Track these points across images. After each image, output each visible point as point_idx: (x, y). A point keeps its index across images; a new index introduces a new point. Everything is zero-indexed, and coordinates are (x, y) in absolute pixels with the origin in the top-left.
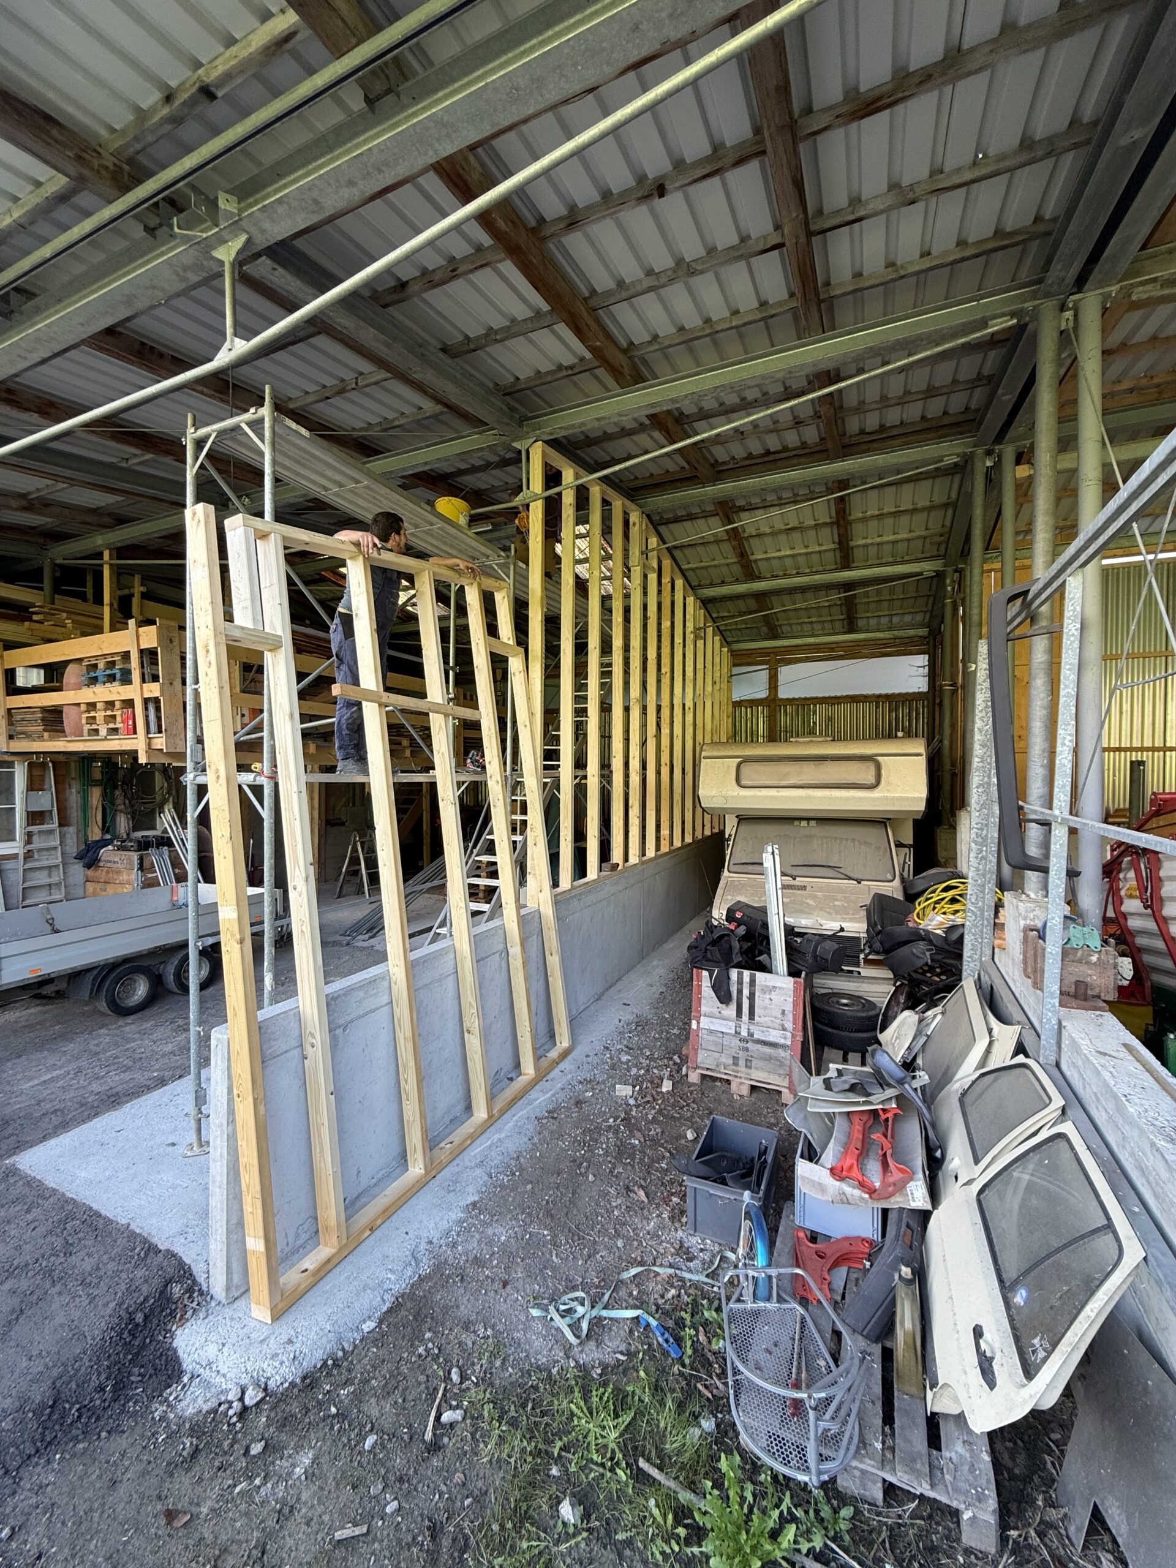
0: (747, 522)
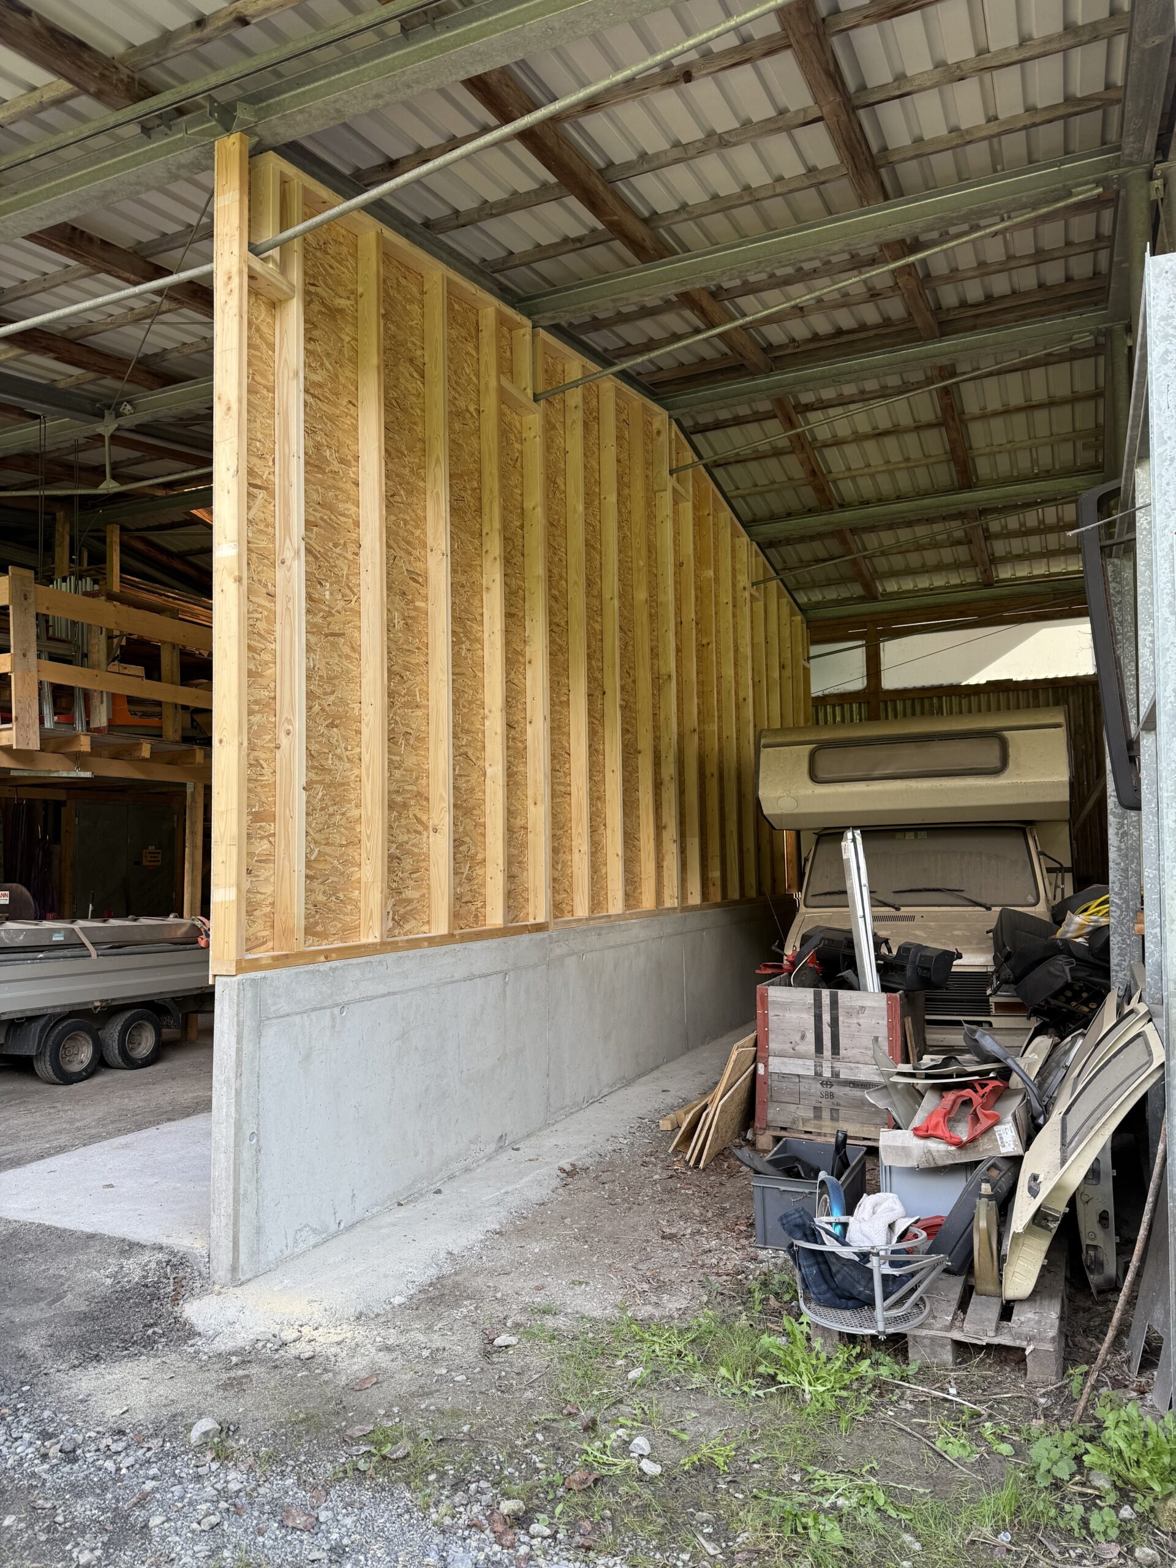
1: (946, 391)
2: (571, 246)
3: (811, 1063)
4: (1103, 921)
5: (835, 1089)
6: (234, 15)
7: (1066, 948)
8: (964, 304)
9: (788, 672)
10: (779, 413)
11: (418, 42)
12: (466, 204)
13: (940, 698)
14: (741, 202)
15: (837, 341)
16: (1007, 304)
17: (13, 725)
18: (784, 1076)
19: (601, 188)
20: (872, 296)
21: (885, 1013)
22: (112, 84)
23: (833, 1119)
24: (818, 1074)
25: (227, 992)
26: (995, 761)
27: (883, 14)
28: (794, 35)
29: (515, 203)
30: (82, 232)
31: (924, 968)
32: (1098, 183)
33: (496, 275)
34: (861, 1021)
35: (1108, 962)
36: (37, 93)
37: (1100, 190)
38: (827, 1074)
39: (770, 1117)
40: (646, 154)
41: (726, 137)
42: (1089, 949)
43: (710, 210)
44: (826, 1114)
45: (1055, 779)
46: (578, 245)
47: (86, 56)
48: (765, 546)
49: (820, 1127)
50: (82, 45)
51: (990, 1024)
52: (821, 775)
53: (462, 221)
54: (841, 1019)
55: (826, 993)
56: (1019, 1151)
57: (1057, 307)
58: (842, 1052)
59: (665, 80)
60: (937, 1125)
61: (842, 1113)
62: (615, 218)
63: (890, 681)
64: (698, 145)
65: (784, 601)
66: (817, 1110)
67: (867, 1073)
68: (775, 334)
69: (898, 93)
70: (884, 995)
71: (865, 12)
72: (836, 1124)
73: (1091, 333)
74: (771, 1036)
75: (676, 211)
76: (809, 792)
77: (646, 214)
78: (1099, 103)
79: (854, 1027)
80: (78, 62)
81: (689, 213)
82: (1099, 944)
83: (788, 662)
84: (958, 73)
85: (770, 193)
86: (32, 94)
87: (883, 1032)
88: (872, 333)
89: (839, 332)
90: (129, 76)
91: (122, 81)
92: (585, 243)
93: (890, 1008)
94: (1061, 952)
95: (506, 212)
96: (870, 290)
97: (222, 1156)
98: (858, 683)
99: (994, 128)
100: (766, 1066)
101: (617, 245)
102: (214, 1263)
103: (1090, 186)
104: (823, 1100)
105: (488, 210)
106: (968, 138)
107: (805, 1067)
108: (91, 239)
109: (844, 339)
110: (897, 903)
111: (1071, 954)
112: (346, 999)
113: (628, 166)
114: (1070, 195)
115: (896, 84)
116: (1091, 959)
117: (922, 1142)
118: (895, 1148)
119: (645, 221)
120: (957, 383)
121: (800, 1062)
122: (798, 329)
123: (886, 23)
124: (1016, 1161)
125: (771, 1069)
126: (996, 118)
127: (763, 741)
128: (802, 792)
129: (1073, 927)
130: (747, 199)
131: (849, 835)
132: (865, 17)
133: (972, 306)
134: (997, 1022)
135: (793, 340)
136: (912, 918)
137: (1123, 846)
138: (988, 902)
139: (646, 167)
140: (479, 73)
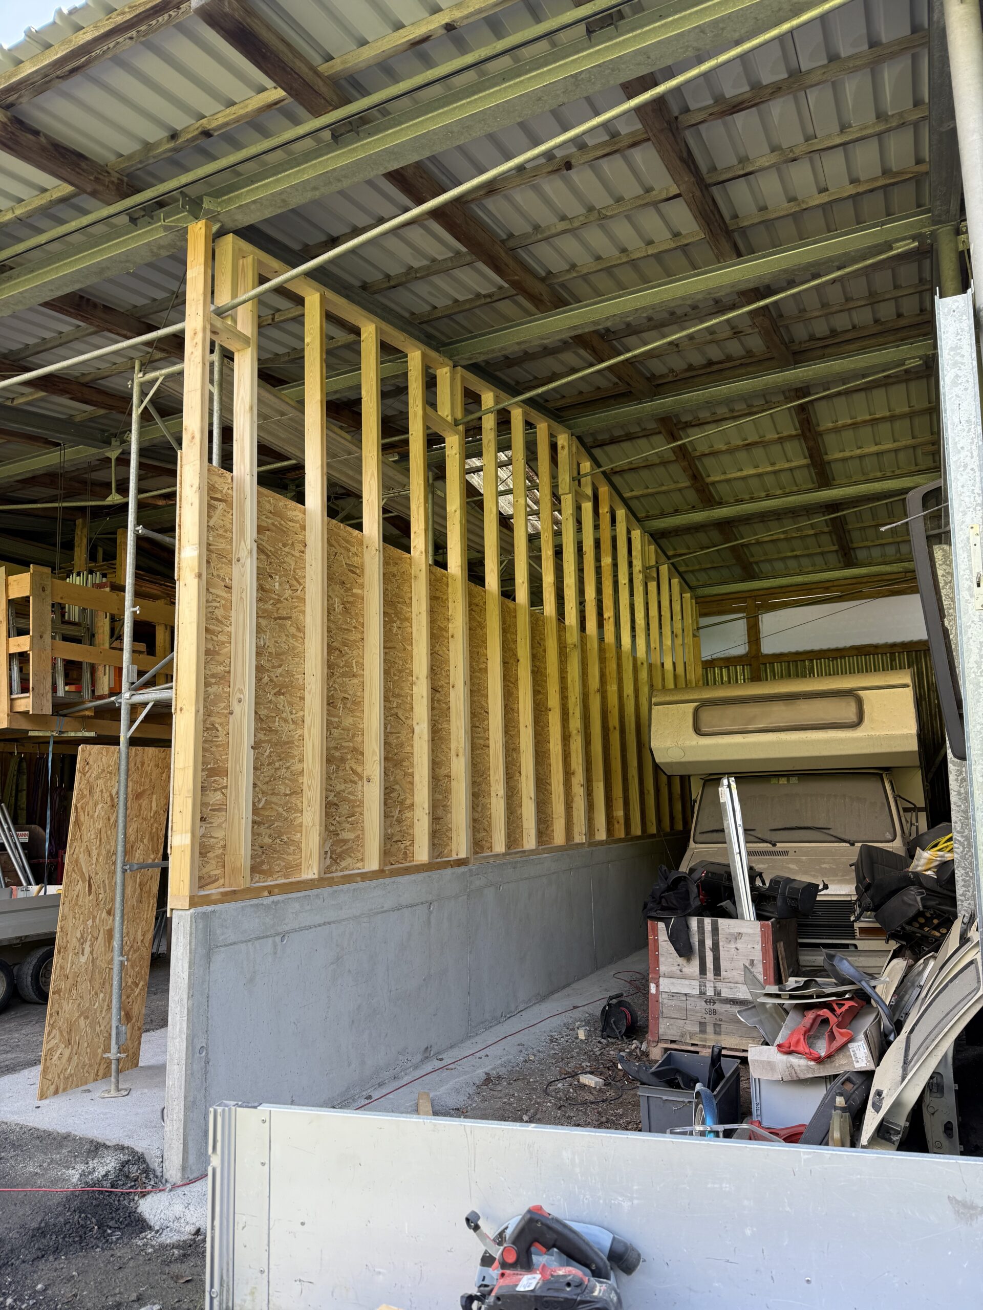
0: (694, 437)
1: (802, 408)
2: (483, 301)
3: (696, 983)
4: (949, 857)
5: (717, 1006)
6: (200, 130)
7: (917, 880)
8: (812, 338)
9: (679, 641)
10: (663, 430)
11: (346, 146)
12: (395, 270)
13: (812, 660)
14: (619, 262)
15: (709, 370)
16: (849, 336)
17: (30, 694)
18: (673, 995)
19: (503, 254)
20: (735, 333)
21: (759, 939)
22: (104, 185)
23: (716, 1033)
24: (703, 993)
25: (182, 923)
26: (852, 716)
27: (725, 111)
28: (652, 130)
29: (434, 268)
30: (88, 300)
31: (792, 899)
32: (914, 238)
33: (424, 326)
34: (738, 946)
35: (955, 892)
36: (48, 194)
37: (916, 244)
38: (710, 993)
39: (661, 1031)
40: (540, 227)
41: (604, 212)
42: (937, 880)
43: (595, 269)
44: (710, 1029)
45: (906, 731)
46: (489, 300)
47: (83, 165)
48: (657, 537)
49: (705, 1040)
50: (81, 156)
51: (856, 946)
52: (704, 729)
53: (392, 283)
54: (721, 944)
55: (708, 921)
56: (871, 1066)
57: (891, 338)
58: (723, 973)
59: (550, 169)
60: (798, 1042)
61: (724, 1027)
62: (516, 278)
63: (768, 647)
64: (581, 218)
65: (675, 581)
66: (702, 1025)
67: (743, 993)
68: (658, 367)
69: (742, 172)
70: (758, 923)
71: (710, 111)
72: (718, 1037)
73: (920, 358)
74: (661, 959)
75: (568, 271)
76: (694, 743)
77: (543, 274)
78: (911, 175)
79: (733, 951)
80: (77, 170)
81: (577, 272)
82: (947, 876)
83: (680, 632)
84: (791, 155)
85: (643, 254)
86: (43, 195)
87: (758, 955)
88: (738, 362)
89: (710, 363)
90: (118, 179)
91: (113, 182)
92: (495, 298)
93: (763, 934)
94: (913, 884)
95: (428, 275)
96: (733, 328)
97: (175, 1067)
98: (741, 649)
99: (824, 198)
100: (658, 986)
101: (521, 299)
102: (166, 1164)
103: (907, 242)
104: (707, 1016)
105: (412, 275)
106: (804, 206)
107: (691, 988)
108: (95, 305)
109: (715, 368)
110: (774, 839)
111: (921, 885)
112: (286, 928)
113: (525, 236)
114: (891, 249)
115: (740, 166)
116: (939, 889)
117: (784, 1057)
118: (762, 1062)
119: (543, 280)
120: (812, 401)
121: (687, 982)
122: (678, 363)
123: (729, 118)
124: (868, 1075)
125: (661, 989)
126: (827, 190)
127: (654, 700)
128: (688, 743)
129: (922, 861)
130: (624, 260)
131: (725, 782)
132: (711, 115)
133: (819, 339)
134: (862, 945)
135: (672, 371)
136: (786, 853)
137: (962, 790)
138: (852, 839)
139: (540, 236)
140: (395, 168)
